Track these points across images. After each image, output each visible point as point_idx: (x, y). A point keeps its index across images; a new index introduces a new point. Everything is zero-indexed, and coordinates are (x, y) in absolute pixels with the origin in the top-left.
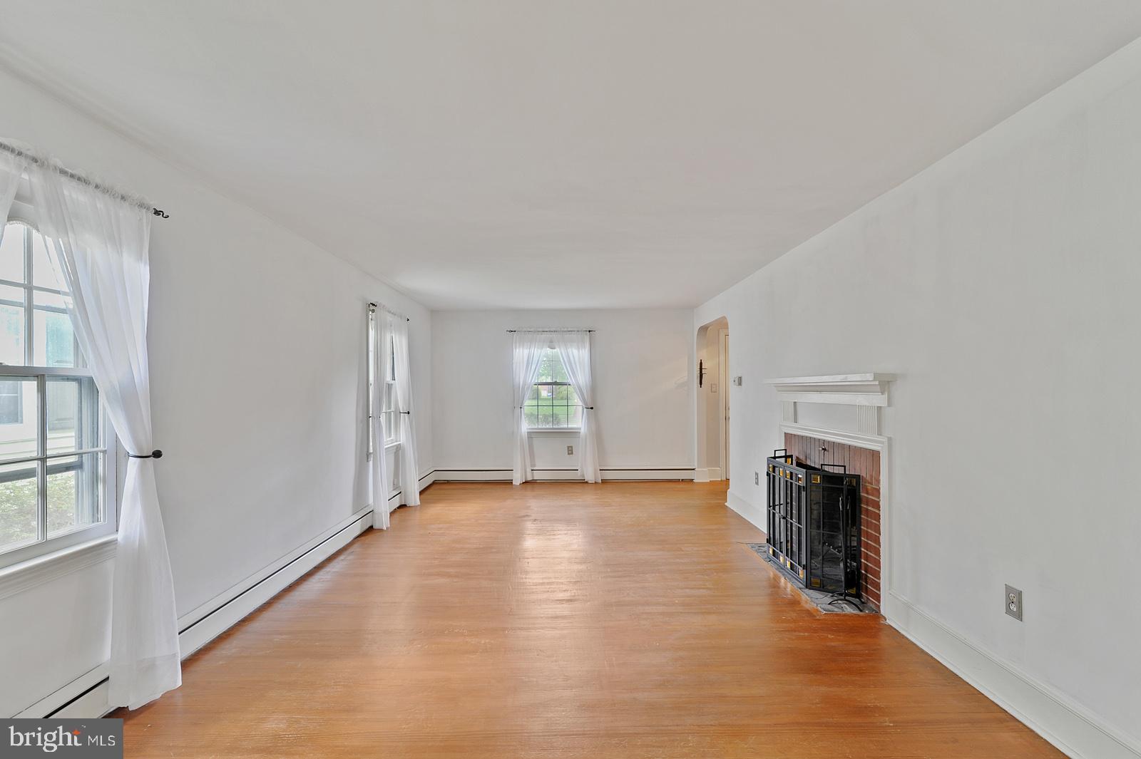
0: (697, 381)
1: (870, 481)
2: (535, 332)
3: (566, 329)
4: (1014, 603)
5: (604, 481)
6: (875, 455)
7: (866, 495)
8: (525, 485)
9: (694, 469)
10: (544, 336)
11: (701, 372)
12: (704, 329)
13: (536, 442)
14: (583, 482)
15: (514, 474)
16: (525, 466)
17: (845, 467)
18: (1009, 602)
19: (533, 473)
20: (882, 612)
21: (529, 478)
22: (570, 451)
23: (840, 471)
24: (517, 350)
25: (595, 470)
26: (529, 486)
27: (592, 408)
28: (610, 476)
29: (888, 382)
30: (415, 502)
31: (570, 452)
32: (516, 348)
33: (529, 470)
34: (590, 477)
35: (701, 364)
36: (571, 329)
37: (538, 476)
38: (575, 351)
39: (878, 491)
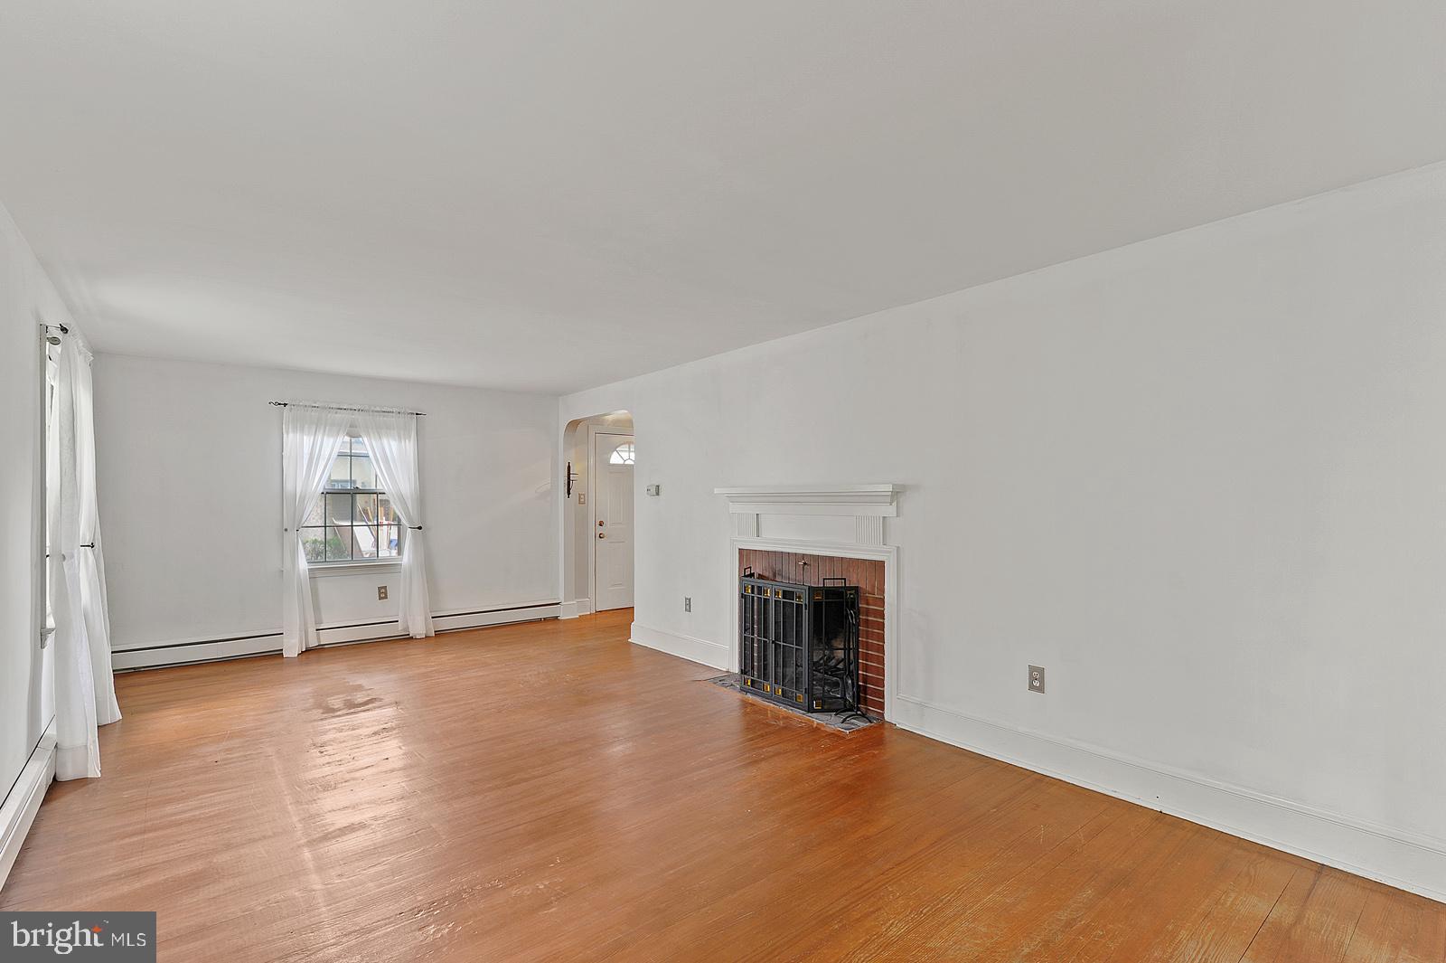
0: (563, 489)
1: (870, 590)
2: (324, 408)
3: (378, 409)
4: (1037, 680)
5: (439, 634)
6: (878, 567)
7: (865, 606)
8: (304, 657)
9: (558, 604)
10: (340, 416)
11: (569, 478)
12: (574, 424)
13: (323, 585)
14: (407, 639)
15: (285, 640)
16: (305, 624)
17: (845, 579)
18: (1032, 679)
19: (318, 635)
20: (887, 718)
21: (313, 643)
22: (383, 593)
23: (839, 584)
24: (291, 435)
25: (426, 619)
26: (312, 656)
27: (420, 528)
28: (446, 624)
29: (897, 492)
30: (113, 714)
31: (383, 595)
32: (288, 433)
33: (312, 630)
34: (418, 628)
35: (569, 467)
36: (389, 410)
37: (327, 638)
38: (394, 444)
39: (883, 600)
